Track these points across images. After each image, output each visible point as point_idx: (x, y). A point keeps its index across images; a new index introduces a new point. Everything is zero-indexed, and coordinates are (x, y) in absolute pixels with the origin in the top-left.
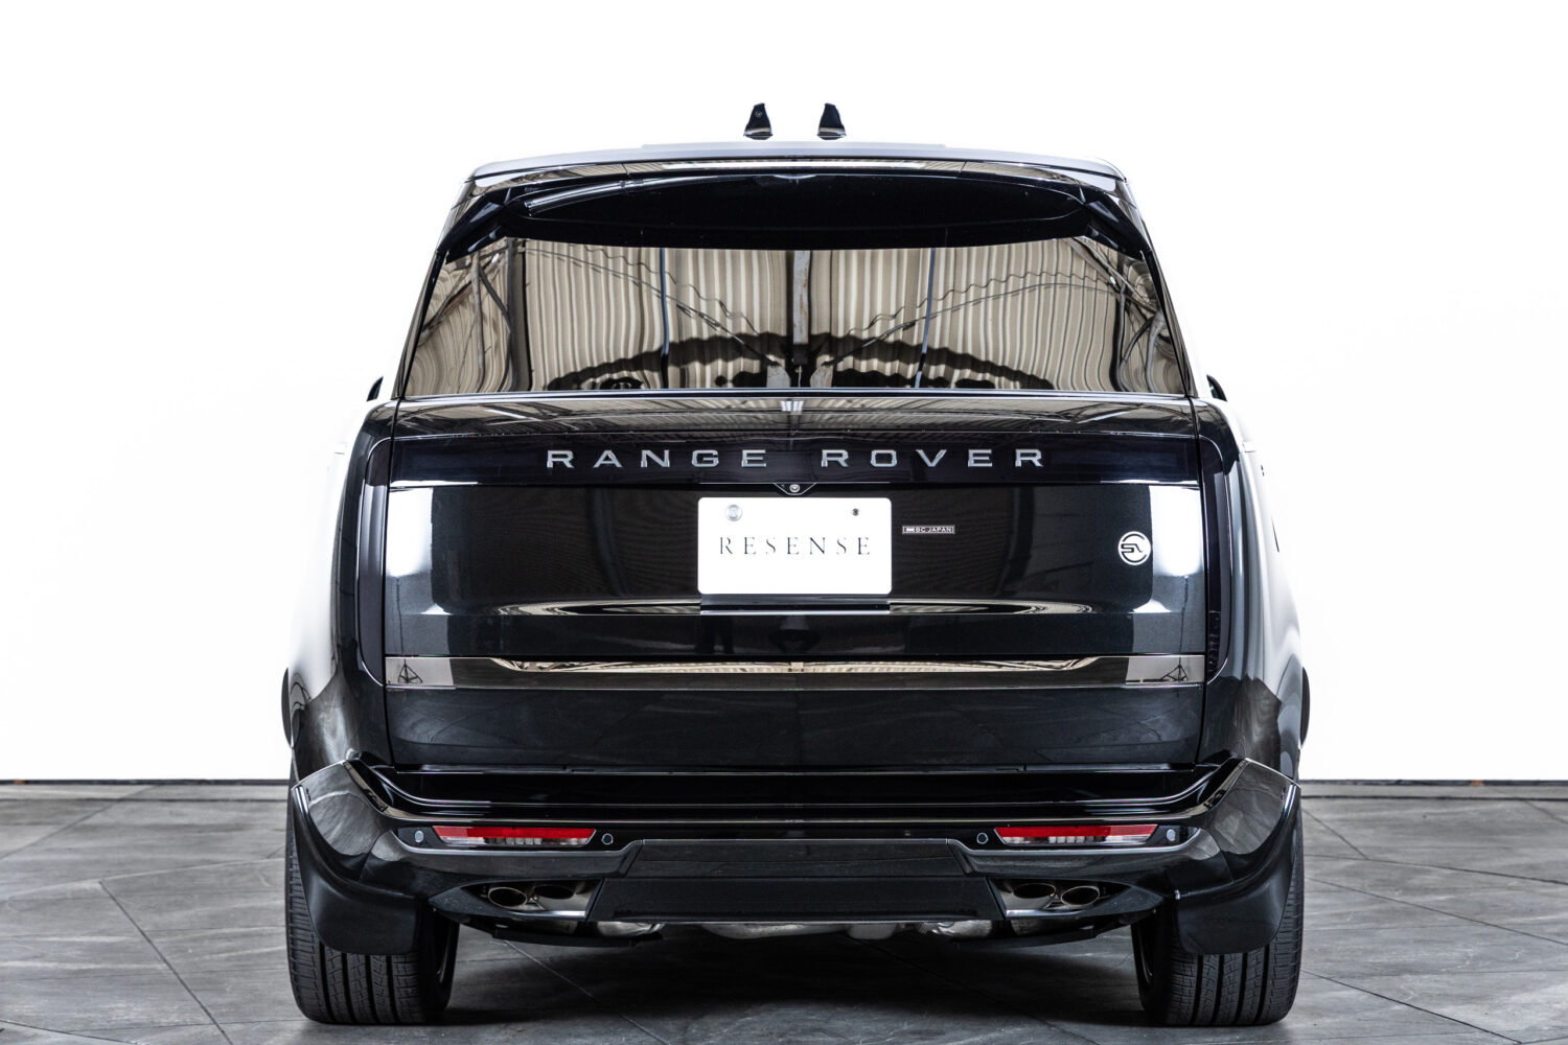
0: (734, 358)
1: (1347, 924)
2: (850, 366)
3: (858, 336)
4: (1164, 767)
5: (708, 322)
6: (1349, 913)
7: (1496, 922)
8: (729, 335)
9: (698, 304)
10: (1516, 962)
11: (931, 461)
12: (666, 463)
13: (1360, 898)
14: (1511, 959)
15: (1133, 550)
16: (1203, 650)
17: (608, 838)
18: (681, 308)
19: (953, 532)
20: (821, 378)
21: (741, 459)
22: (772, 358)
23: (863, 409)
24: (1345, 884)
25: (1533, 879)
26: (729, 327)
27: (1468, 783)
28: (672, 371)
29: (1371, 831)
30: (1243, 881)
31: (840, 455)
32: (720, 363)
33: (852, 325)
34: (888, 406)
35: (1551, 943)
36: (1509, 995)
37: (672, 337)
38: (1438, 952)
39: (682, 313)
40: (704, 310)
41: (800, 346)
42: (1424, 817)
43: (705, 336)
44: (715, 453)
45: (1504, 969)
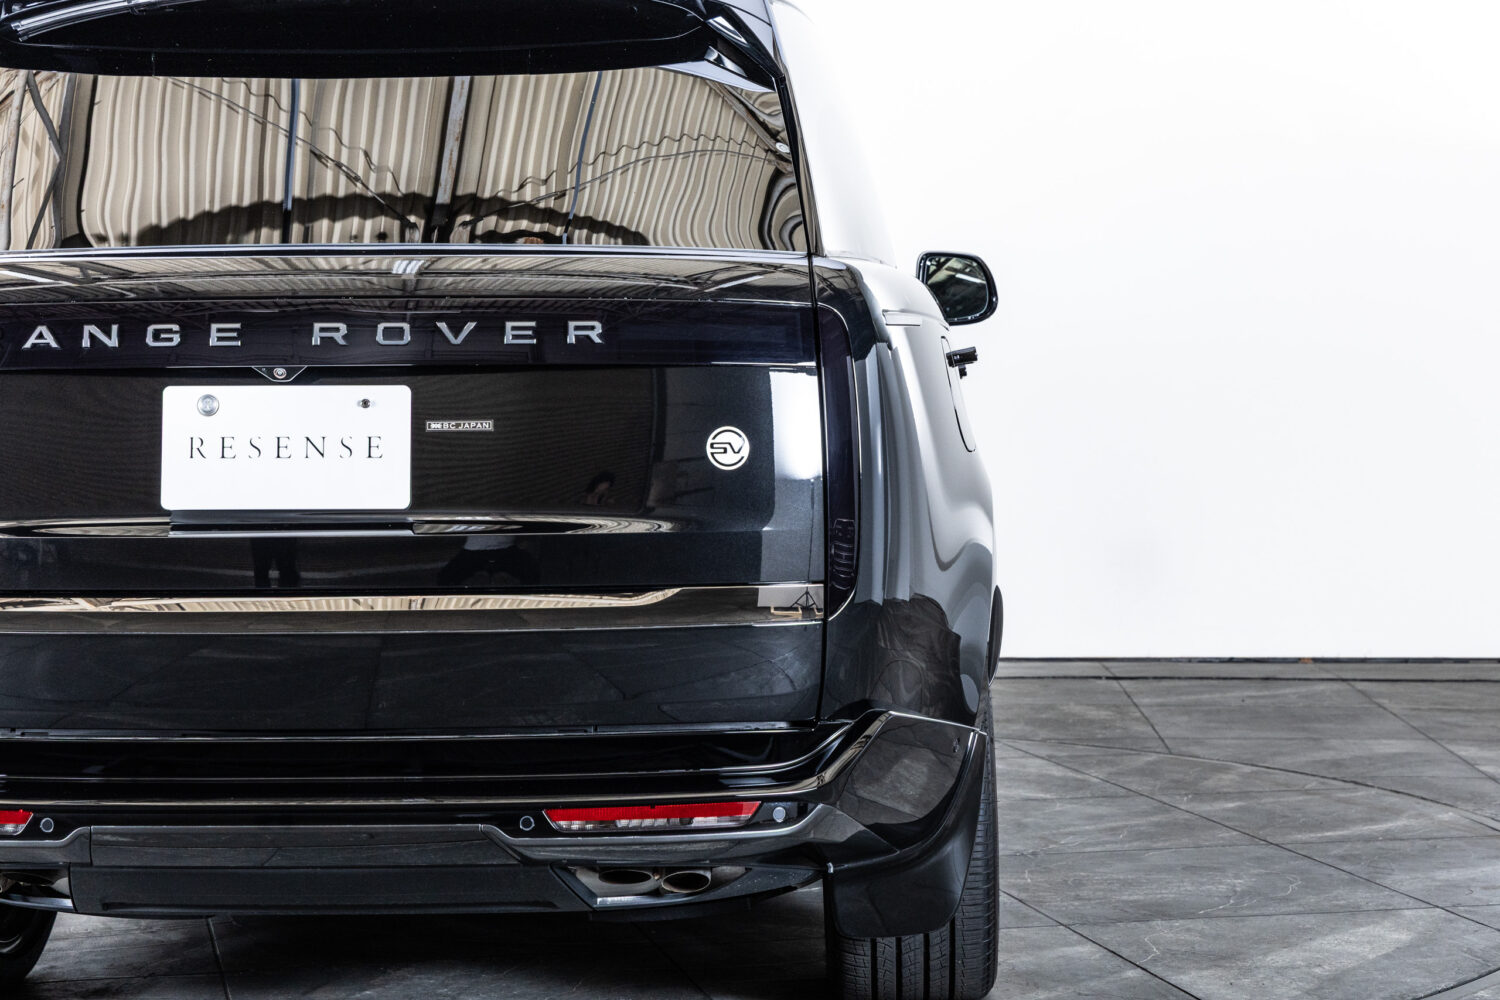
0: (374, 216)
1: (1122, 842)
2: (492, 227)
3: (506, 198)
4: (781, 726)
5: (348, 176)
6: (1126, 826)
7: (1279, 840)
8: (370, 194)
9: (338, 152)
10: (1286, 900)
11: (456, 337)
12: (113, 342)
13: (1142, 804)
14: (1281, 894)
15: (725, 451)
16: (822, 578)
17: (47, 824)
18: (317, 155)
19: (491, 429)
20: (459, 239)
21: (209, 336)
22: (412, 219)
23: (494, 272)
24: (1134, 787)
25: (1334, 779)
26: (372, 186)
27: (1297, 661)
28: (296, 229)
29: (1185, 718)
30: (913, 850)
31: (337, 330)
32: (356, 221)
33: (501, 186)
34: (517, 268)
35: (1331, 871)
36: (1265, 954)
37: (297, 190)
38: (1202, 884)
39: (317, 162)
40: (344, 160)
41: (442, 206)
42: (1243, 701)
43: (341, 193)
44: (176, 327)
45: (1271, 910)
